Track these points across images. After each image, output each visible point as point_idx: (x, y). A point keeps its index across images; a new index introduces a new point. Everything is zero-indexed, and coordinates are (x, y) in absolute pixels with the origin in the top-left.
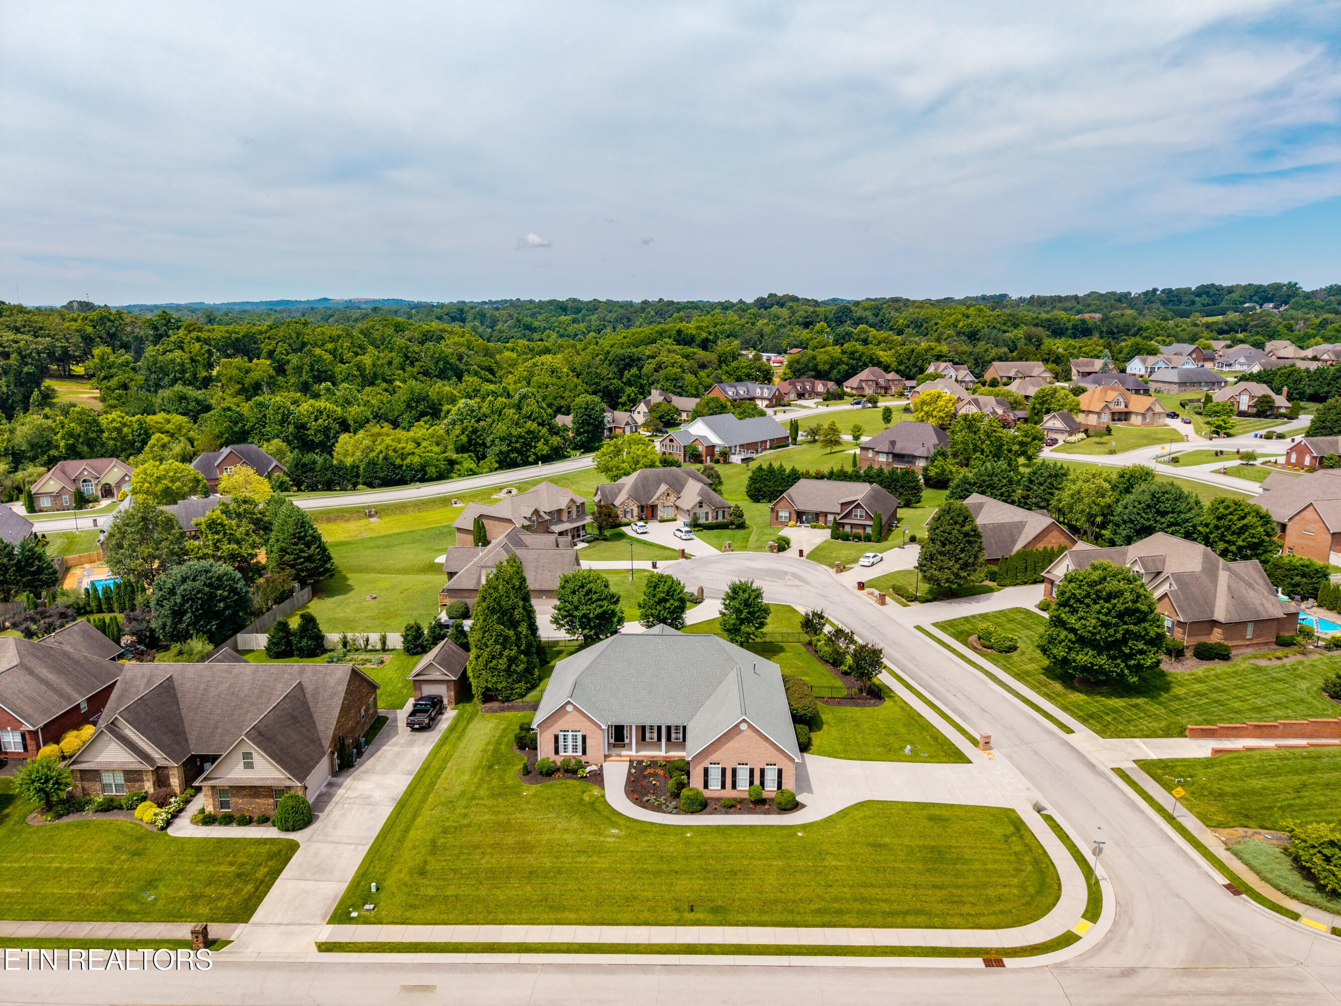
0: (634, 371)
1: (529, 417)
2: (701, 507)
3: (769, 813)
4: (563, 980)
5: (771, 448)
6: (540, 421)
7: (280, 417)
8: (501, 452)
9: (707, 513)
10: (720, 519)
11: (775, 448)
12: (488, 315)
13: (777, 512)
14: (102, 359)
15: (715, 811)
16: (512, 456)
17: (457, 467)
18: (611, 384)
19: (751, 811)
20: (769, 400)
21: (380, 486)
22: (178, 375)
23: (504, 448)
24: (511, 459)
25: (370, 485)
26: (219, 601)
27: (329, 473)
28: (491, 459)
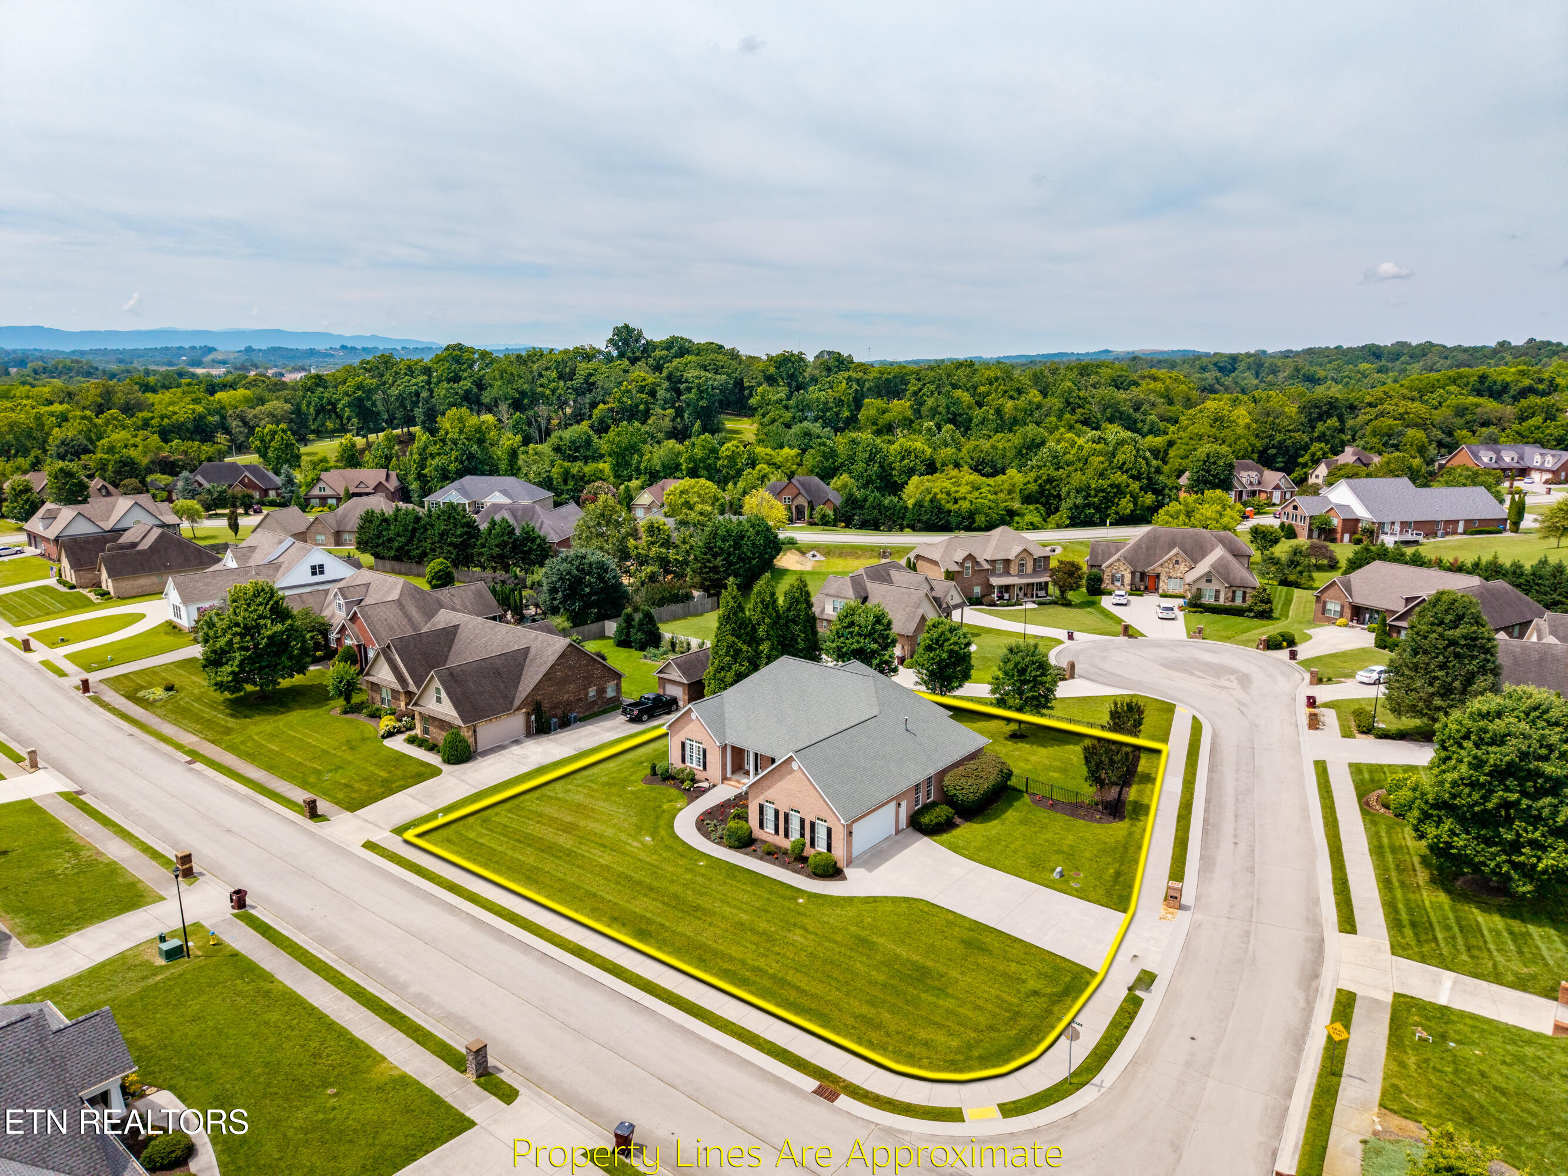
0: (1332, 422)
1: (1120, 468)
2: (1209, 581)
3: (798, 873)
4: (463, 928)
5: (1465, 533)
6: (1135, 472)
7: (867, 455)
8: (1076, 506)
9: (1217, 592)
10: (1238, 601)
11: (1472, 533)
12: (1267, 365)
13: (1325, 603)
14: (763, 396)
15: (754, 854)
16: (1088, 512)
17: (1016, 519)
18: (1291, 437)
19: (785, 866)
20: (1553, 472)
21: (921, 530)
22: (821, 414)
23: (1080, 501)
24: (1086, 516)
25: (913, 528)
26: (586, 586)
27: (876, 512)
28: (1064, 513)
